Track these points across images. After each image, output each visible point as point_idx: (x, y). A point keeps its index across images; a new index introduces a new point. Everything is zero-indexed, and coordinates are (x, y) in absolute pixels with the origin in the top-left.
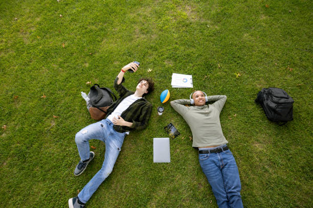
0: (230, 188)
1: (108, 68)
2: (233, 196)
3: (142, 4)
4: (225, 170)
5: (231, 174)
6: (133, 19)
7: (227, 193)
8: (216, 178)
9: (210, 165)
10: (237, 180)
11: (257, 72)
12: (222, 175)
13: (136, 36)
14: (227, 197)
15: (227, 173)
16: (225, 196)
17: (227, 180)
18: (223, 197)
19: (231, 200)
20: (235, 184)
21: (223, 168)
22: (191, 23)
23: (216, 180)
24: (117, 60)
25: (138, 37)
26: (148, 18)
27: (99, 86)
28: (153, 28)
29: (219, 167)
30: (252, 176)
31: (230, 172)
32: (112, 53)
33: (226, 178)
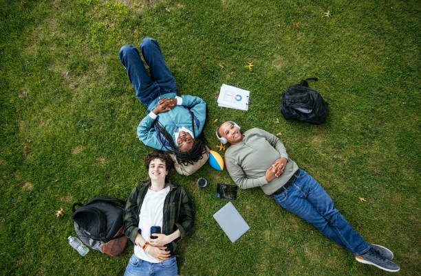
0: (325, 211)
1: (71, 167)
2: (332, 217)
3: (33, 20)
4: (311, 196)
5: (319, 197)
6: (39, 56)
7: (324, 217)
8: (307, 212)
9: (295, 202)
10: (327, 198)
11: (267, 49)
12: (311, 203)
13: (71, 86)
14: (326, 220)
15: (315, 198)
16: (324, 220)
17: (318, 206)
18: (323, 223)
19: (332, 221)
20: (328, 203)
21: (308, 195)
22: (140, 17)
23: (308, 213)
24: (74, 144)
25: (76, 86)
26: (66, 42)
27: (80, 204)
28: (89, 56)
29: (304, 197)
30: (329, 176)
31: (317, 196)
32: (54, 139)
33: (317, 203)
